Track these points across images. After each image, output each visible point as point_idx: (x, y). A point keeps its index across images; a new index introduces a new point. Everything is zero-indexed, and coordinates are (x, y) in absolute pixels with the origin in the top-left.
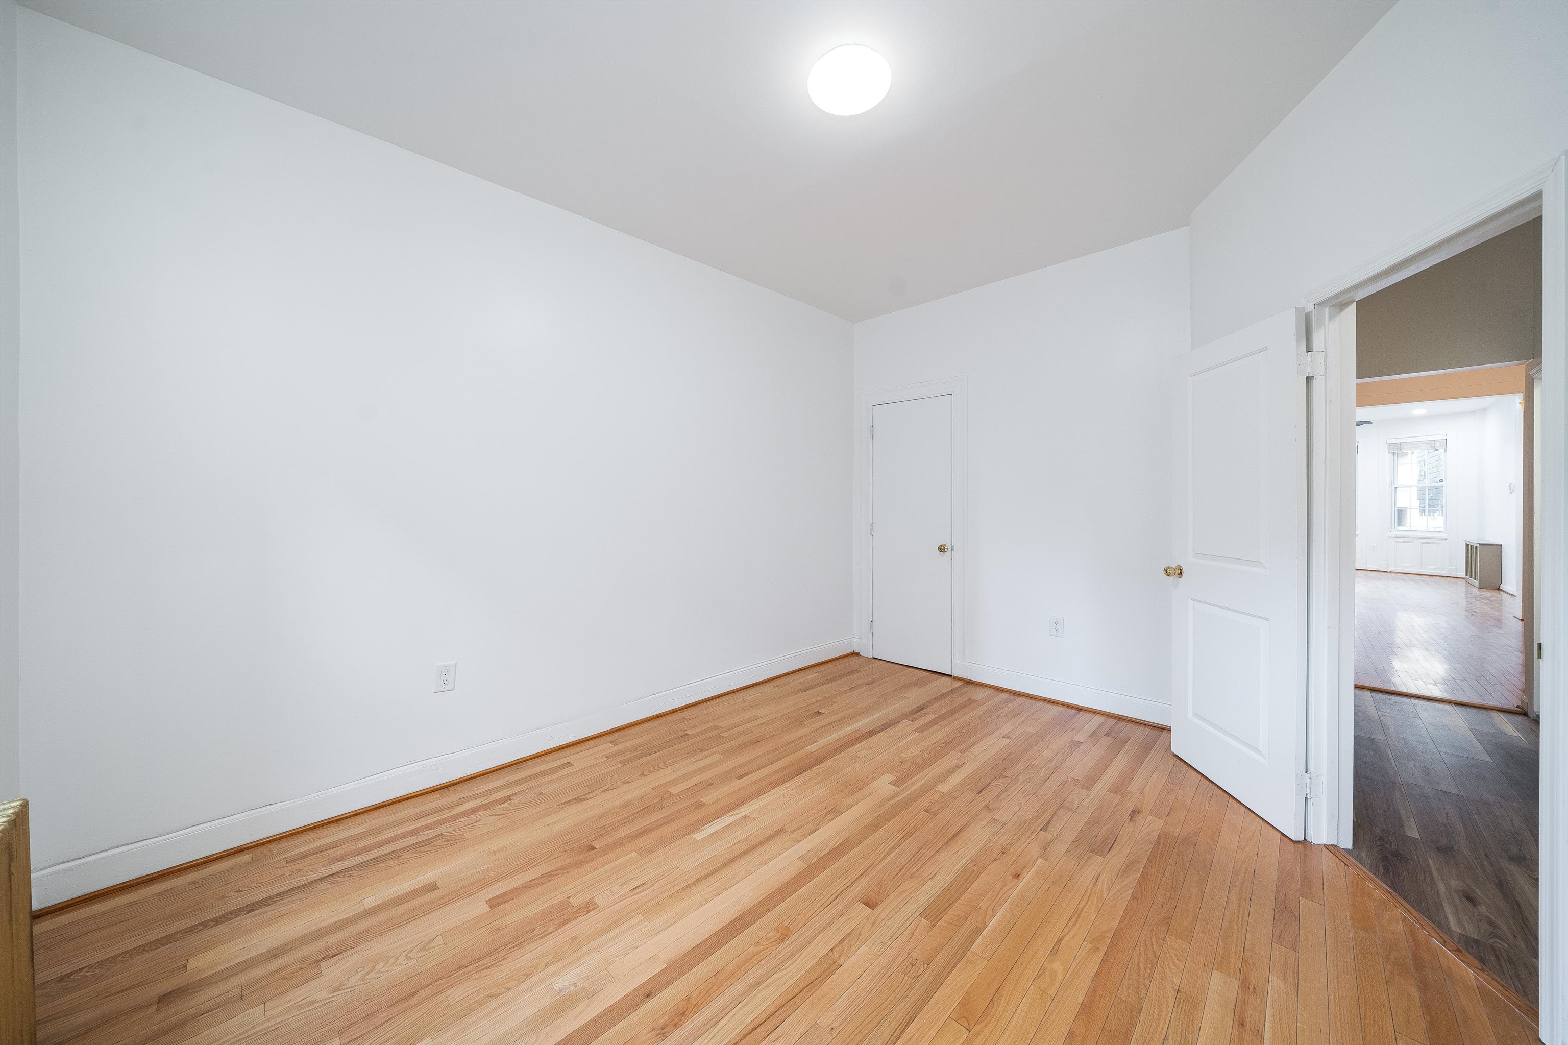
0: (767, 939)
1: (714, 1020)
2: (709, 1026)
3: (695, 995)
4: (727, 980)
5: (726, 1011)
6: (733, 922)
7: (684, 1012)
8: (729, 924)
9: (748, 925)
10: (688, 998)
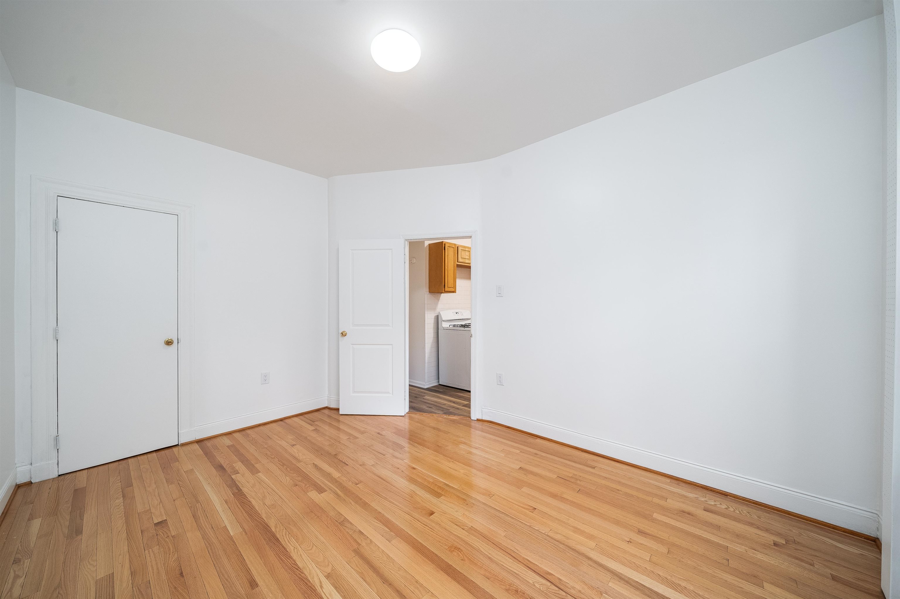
0: (459, 555)
1: (516, 575)
2: (519, 578)
3: (504, 587)
4: (490, 572)
5: (509, 571)
6: (448, 574)
7: (515, 590)
8: (449, 576)
9: (450, 566)
10: (507, 590)
